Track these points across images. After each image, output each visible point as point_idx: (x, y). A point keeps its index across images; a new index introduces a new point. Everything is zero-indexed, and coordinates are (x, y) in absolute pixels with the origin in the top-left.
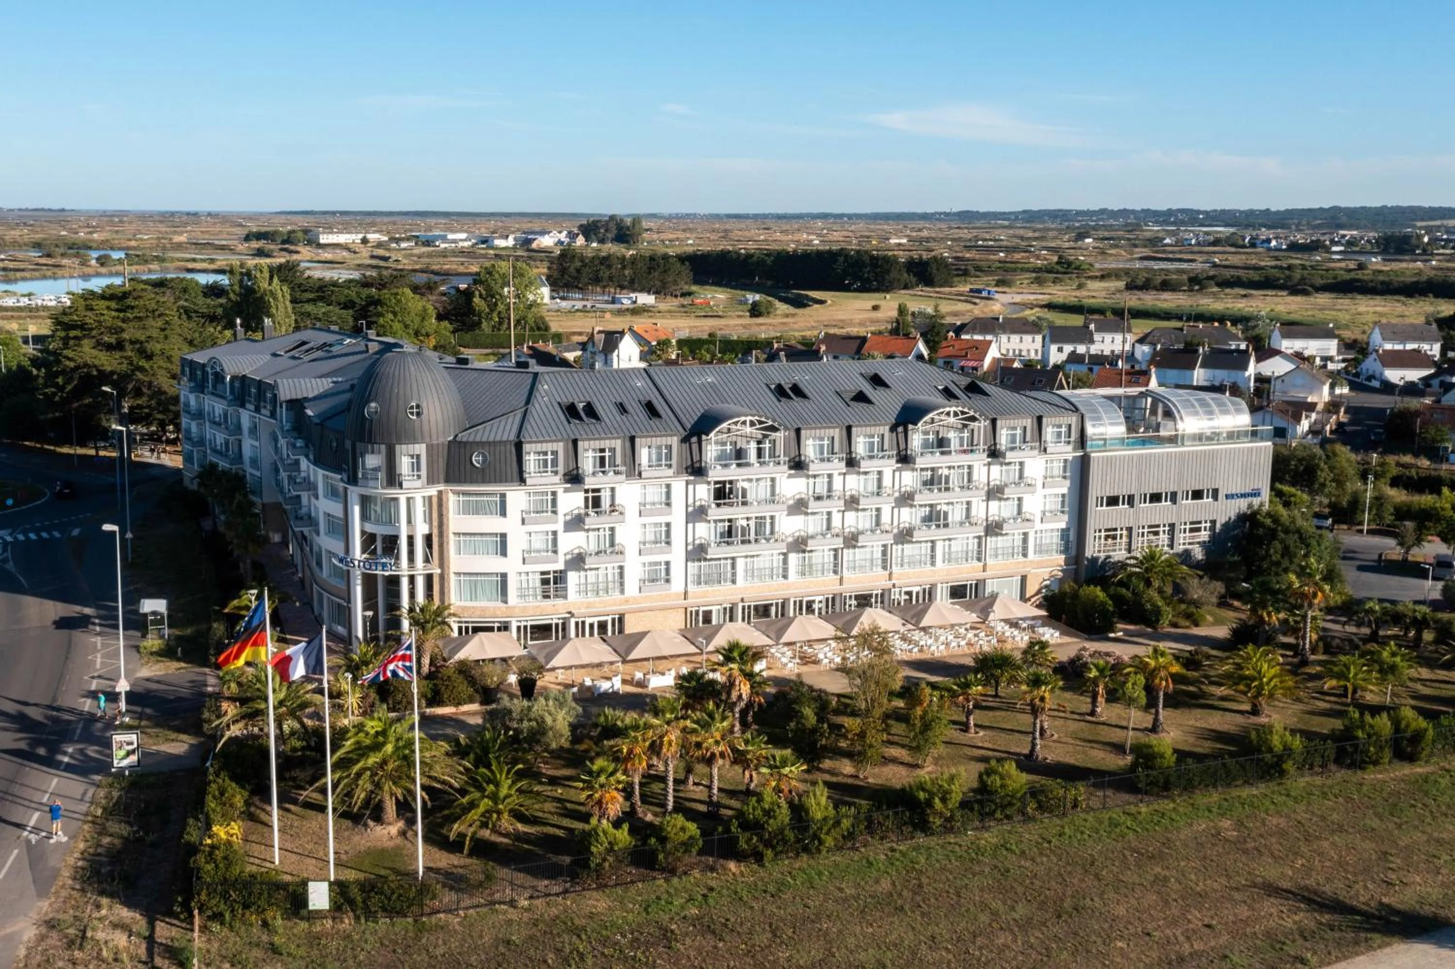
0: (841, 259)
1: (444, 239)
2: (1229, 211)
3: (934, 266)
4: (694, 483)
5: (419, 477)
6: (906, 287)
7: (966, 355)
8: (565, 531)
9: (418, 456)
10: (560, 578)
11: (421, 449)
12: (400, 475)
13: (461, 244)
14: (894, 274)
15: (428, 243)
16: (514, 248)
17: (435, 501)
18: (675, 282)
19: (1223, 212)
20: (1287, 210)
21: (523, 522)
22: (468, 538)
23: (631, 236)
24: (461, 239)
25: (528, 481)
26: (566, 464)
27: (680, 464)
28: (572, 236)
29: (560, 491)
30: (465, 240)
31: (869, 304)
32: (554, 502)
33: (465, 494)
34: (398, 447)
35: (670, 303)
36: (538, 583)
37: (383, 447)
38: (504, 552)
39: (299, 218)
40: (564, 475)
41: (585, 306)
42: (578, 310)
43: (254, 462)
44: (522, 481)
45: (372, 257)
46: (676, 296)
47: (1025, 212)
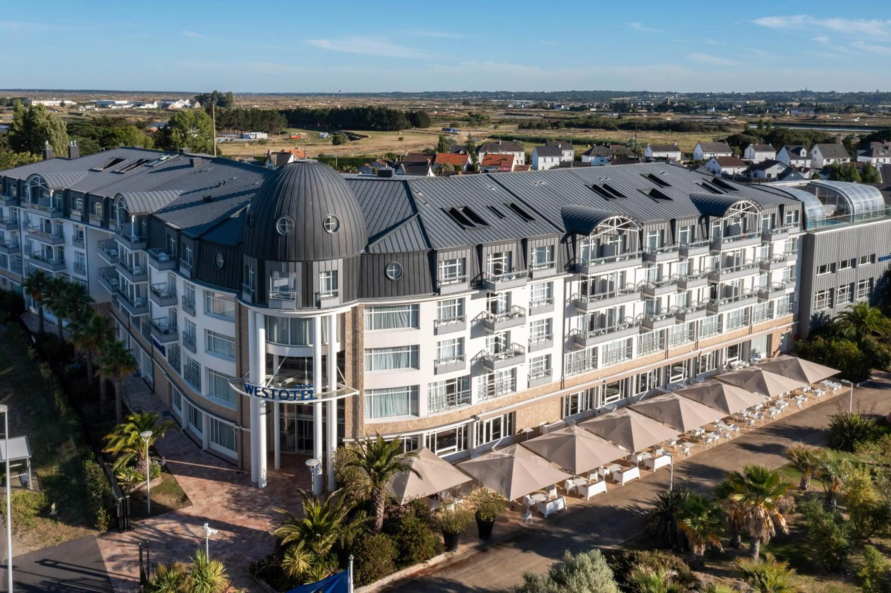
0: (370, 112)
1: (114, 104)
2: (525, 93)
3: (420, 117)
4: (570, 280)
5: (336, 295)
6: (406, 128)
7: (500, 164)
8: (471, 338)
9: (335, 273)
10: (465, 382)
11: (338, 264)
12: (318, 293)
13: (124, 107)
14: (400, 121)
15: (103, 106)
16: (158, 109)
17: (349, 319)
18: (278, 126)
19: (522, 93)
20: (552, 93)
21: (436, 332)
22: (379, 353)
23: (227, 102)
24: (124, 103)
25: (443, 291)
26: (472, 270)
27: (560, 262)
28: (192, 103)
29: (468, 297)
30: (127, 104)
31: (397, 137)
32: (461, 309)
33: (377, 307)
34: (315, 264)
35: (280, 138)
36: (444, 391)
37: (299, 265)
38: (416, 365)
39: (12, 93)
40: (472, 282)
41: (227, 140)
42: (222, 143)
43: (79, 267)
44: (436, 291)
45: (70, 114)
46: (278, 134)
47: (426, 92)
